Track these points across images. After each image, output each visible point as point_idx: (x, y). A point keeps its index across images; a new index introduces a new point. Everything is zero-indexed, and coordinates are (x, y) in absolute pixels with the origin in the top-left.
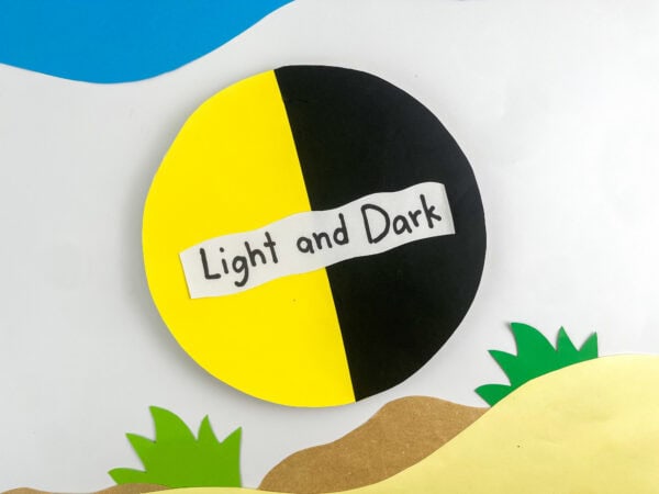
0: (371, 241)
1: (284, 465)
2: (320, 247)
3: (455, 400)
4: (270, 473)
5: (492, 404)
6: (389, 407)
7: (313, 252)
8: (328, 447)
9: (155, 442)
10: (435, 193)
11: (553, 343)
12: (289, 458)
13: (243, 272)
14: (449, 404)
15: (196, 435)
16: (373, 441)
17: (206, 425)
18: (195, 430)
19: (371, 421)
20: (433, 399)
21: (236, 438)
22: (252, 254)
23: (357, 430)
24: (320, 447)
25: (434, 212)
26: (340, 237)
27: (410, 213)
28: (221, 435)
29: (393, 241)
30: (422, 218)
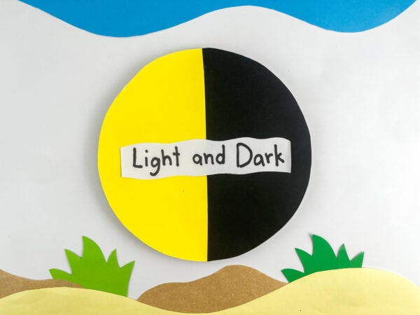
1: (155, 290)
2: (206, 162)
3: (268, 274)
4: (146, 292)
5: (290, 282)
6: (227, 269)
7: (201, 164)
8: (184, 284)
9: (81, 258)
10: (284, 145)
11: (336, 252)
12: (159, 286)
13: (157, 168)
14: (264, 275)
15: (107, 260)
16: (213, 287)
17: (114, 254)
18: (107, 255)
19: (214, 275)
20: (254, 270)
21: (130, 266)
22: (164, 158)
23: (204, 278)
24: (179, 284)
25: (281, 157)
26: (220, 159)
27: (266, 154)
28: (122, 263)
29: (252, 169)
30: (272, 159)
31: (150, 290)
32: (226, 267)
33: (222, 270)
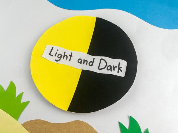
0: (99, 68)
2: (84, 64)
4: (28, 121)
7: (81, 64)
8: (50, 123)
9: (5, 91)
12: (36, 120)
13: (60, 58)
15: (16, 96)
16: (65, 131)
17: (21, 95)
18: (18, 94)
19: (68, 123)
20: (92, 128)
21: (27, 103)
24: (48, 123)
25: (121, 69)
26: (91, 64)
28: (23, 100)
29: (105, 72)
30: (116, 69)
31: (30, 121)
32: (77, 121)
33: (74, 122)
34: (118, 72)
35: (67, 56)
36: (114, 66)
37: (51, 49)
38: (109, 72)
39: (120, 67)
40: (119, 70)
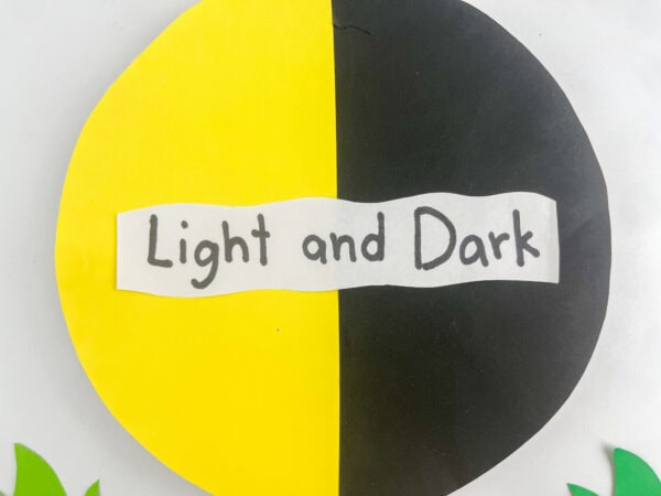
7: (324, 261)
34: (521, 262)
35: (240, 241)
36: (491, 235)
37: (148, 226)
38: (477, 273)
39: (522, 234)
40: (524, 251)
